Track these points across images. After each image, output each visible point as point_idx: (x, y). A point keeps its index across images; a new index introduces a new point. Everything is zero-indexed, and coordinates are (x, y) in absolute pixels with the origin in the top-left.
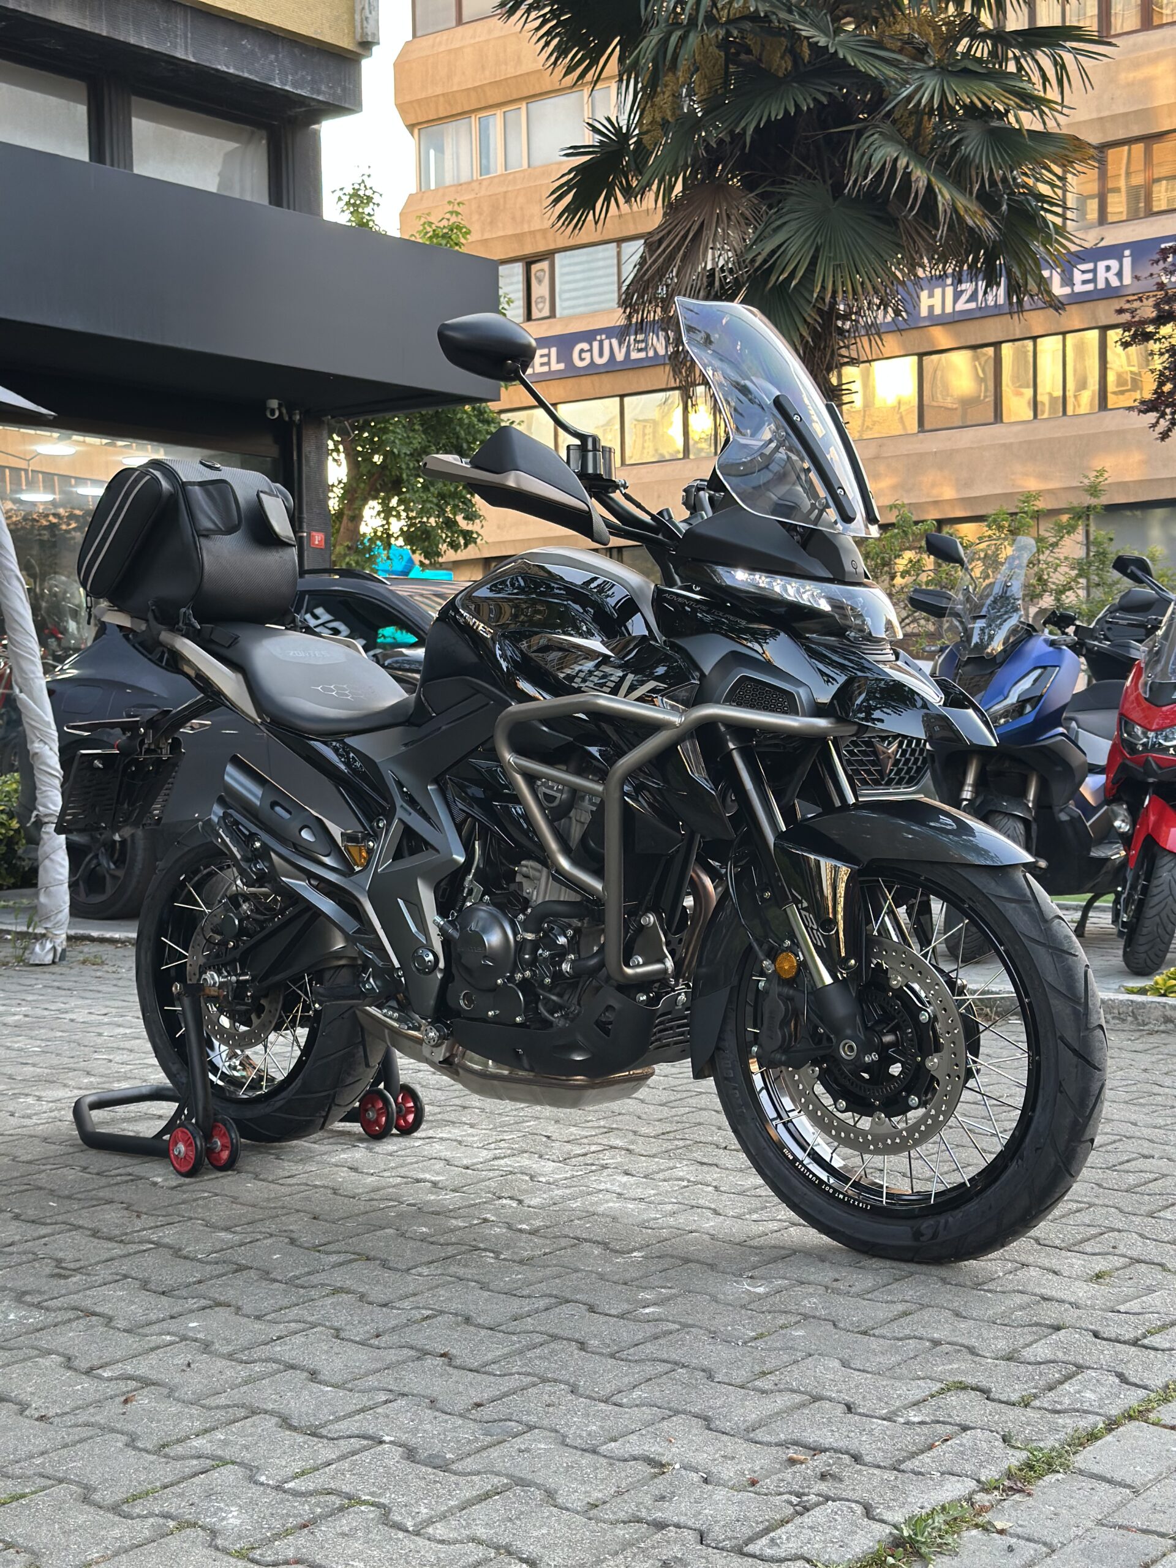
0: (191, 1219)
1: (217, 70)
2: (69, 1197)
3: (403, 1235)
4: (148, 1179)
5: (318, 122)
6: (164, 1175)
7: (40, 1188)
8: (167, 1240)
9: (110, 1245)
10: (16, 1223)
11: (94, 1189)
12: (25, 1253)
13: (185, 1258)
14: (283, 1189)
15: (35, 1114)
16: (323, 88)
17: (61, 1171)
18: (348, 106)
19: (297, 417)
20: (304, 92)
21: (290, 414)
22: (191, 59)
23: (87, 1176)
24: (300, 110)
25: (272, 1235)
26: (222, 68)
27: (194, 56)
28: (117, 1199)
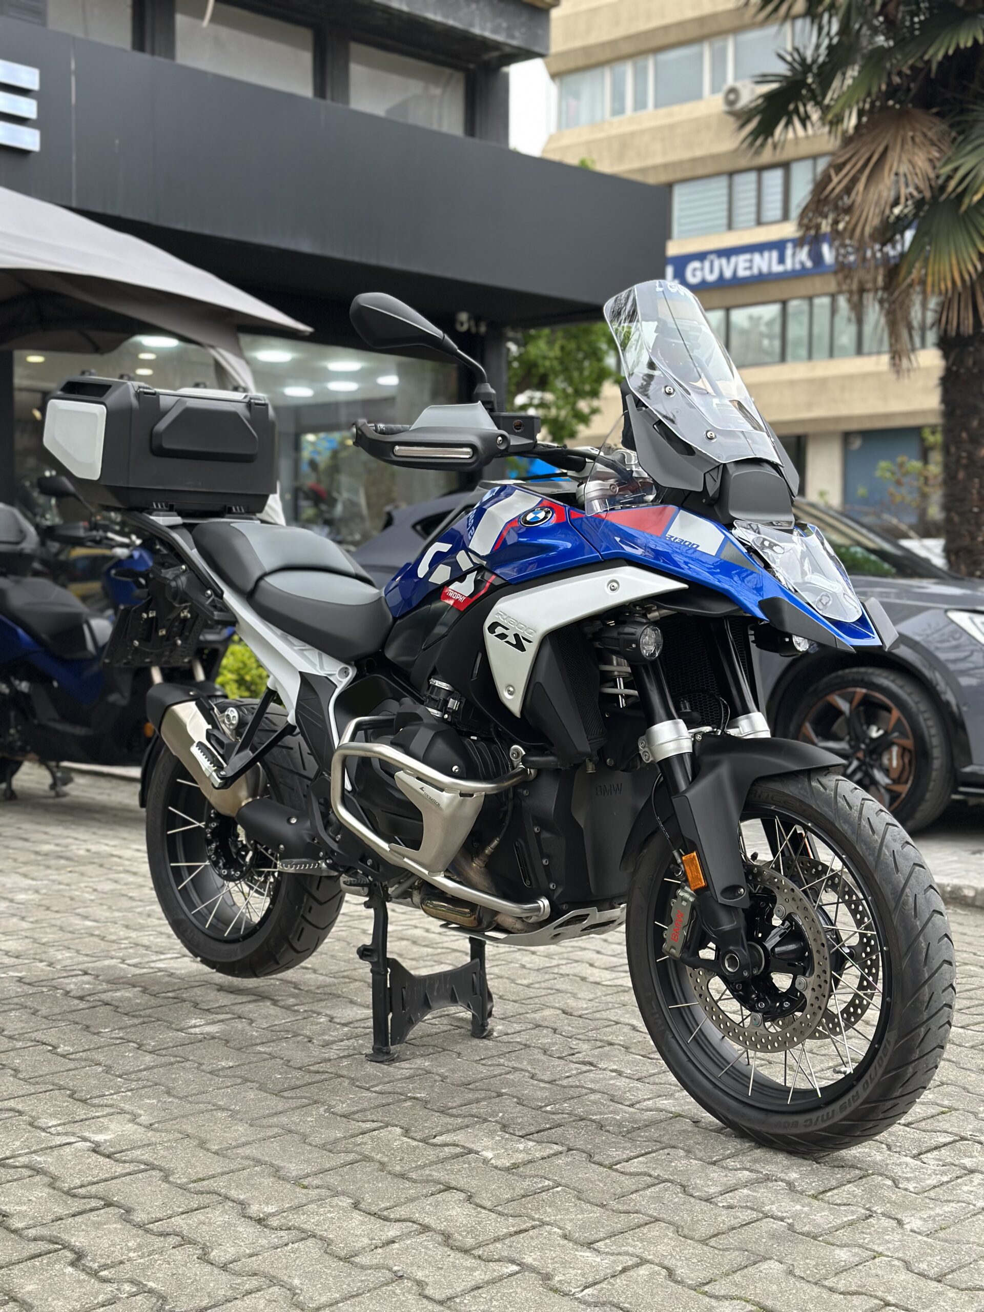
0: (543, 1224)
1: (426, 19)
2: (402, 1176)
3: (791, 1273)
4: (477, 1153)
5: (508, 64)
6: (493, 1149)
7: (367, 1159)
8: (528, 1260)
9: (469, 1262)
10: (357, 1216)
11: (423, 1167)
12: (377, 1267)
13: (556, 1291)
14: (629, 1183)
15: (333, 1042)
16: (517, 34)
17: (383, 1133)
18: (537, 49)
19: (483, 329)
20: (500, 38)
21: (477, 325)
22: (405, 8)
23: (415, 1143)
24: (495, 54)
25: (643, 1262)
26: (430, 15)
27: (408, 5)
28: (453, 1184)
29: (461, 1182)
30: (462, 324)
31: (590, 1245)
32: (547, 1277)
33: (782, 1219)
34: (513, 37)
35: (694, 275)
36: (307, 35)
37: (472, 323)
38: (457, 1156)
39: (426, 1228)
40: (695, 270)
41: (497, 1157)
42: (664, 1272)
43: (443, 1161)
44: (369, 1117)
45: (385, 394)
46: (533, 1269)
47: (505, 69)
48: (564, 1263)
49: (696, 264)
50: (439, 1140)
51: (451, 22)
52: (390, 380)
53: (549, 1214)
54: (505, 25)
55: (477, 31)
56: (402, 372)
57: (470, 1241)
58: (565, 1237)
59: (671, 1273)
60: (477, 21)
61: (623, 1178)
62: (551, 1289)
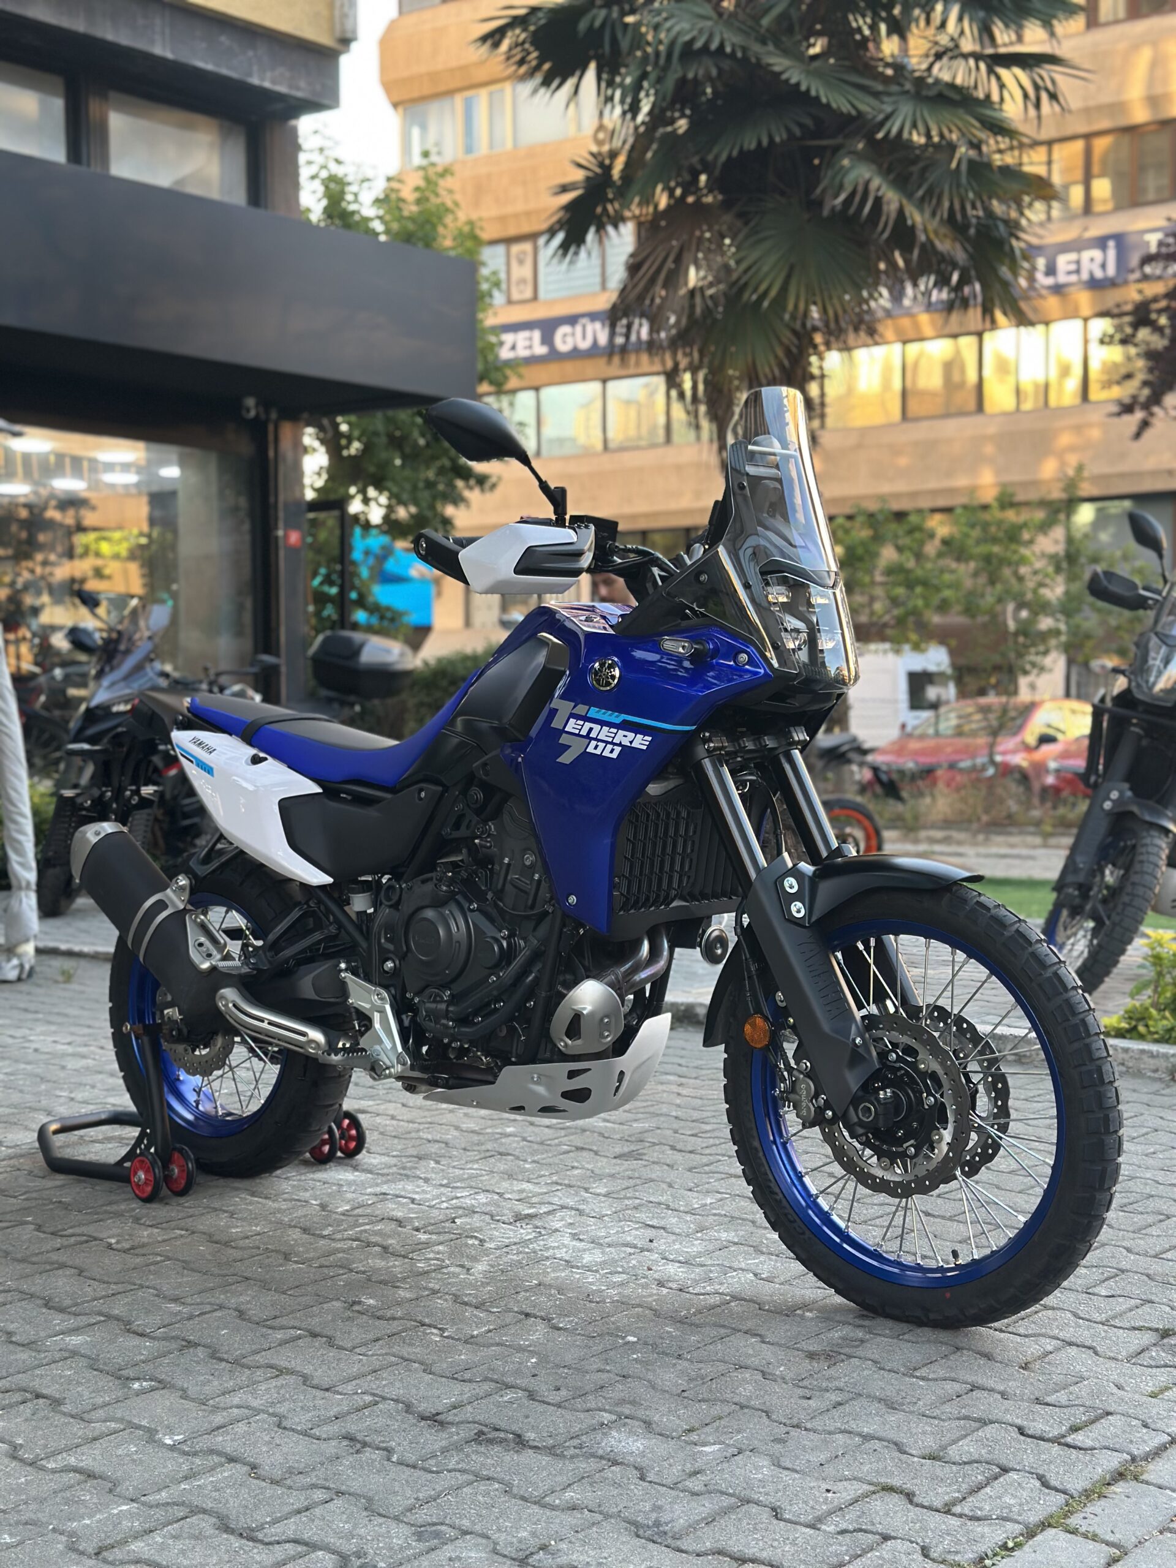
1: (195, 68)
5: (296, 117)
14: (236, 1254)
16: (302, 85)
17: (17, 1229)
18: (326, 102)
19: (274, 415)
20: (282, 89)
21: (267, 412)
22: (169, 55)
23: (42, 1235)
24: (279, 106)
25: (221, 1307)
26: (200, 64)
27: (173, 52)
28: (70, 1263)
29: (77, 1262)
30: (248, 410)
31: (176, 1300)
32: (129, 1323)
33: (364, 1272)
34: (298, 89)
35: (564, 342)
36: (59, 82)
37: (261, 409)
38: (82, 1243)
39: (32, 1296)
40: (565, 335)
41: (118, 1242)
42: (236, 1314)
43: (66, 1247)
44: (8, 1217)
45: (168, 488)
46: (118, 1319)
47: (293, 122)
48: (148, 1312)
49: (565, 329)
50: (70, 1231)
51: (224, 71)
52: (172, 472)
53: (152, 1280)
54: (287, 74)
55: (255, 81)
56: (182, 464)
57: (68, 1302)
58: (158, 1296)
59: (241, 1314)
60: (255, 68)
61: (231, 1251)
62: (128, 1331)
